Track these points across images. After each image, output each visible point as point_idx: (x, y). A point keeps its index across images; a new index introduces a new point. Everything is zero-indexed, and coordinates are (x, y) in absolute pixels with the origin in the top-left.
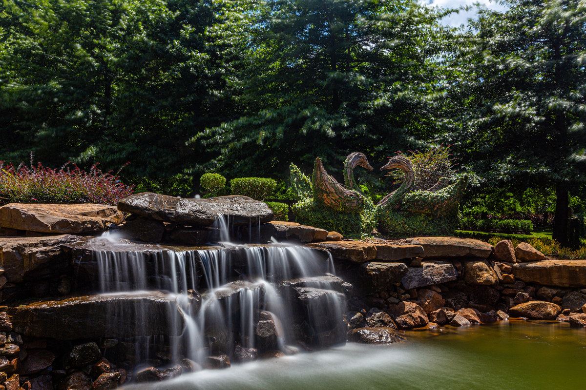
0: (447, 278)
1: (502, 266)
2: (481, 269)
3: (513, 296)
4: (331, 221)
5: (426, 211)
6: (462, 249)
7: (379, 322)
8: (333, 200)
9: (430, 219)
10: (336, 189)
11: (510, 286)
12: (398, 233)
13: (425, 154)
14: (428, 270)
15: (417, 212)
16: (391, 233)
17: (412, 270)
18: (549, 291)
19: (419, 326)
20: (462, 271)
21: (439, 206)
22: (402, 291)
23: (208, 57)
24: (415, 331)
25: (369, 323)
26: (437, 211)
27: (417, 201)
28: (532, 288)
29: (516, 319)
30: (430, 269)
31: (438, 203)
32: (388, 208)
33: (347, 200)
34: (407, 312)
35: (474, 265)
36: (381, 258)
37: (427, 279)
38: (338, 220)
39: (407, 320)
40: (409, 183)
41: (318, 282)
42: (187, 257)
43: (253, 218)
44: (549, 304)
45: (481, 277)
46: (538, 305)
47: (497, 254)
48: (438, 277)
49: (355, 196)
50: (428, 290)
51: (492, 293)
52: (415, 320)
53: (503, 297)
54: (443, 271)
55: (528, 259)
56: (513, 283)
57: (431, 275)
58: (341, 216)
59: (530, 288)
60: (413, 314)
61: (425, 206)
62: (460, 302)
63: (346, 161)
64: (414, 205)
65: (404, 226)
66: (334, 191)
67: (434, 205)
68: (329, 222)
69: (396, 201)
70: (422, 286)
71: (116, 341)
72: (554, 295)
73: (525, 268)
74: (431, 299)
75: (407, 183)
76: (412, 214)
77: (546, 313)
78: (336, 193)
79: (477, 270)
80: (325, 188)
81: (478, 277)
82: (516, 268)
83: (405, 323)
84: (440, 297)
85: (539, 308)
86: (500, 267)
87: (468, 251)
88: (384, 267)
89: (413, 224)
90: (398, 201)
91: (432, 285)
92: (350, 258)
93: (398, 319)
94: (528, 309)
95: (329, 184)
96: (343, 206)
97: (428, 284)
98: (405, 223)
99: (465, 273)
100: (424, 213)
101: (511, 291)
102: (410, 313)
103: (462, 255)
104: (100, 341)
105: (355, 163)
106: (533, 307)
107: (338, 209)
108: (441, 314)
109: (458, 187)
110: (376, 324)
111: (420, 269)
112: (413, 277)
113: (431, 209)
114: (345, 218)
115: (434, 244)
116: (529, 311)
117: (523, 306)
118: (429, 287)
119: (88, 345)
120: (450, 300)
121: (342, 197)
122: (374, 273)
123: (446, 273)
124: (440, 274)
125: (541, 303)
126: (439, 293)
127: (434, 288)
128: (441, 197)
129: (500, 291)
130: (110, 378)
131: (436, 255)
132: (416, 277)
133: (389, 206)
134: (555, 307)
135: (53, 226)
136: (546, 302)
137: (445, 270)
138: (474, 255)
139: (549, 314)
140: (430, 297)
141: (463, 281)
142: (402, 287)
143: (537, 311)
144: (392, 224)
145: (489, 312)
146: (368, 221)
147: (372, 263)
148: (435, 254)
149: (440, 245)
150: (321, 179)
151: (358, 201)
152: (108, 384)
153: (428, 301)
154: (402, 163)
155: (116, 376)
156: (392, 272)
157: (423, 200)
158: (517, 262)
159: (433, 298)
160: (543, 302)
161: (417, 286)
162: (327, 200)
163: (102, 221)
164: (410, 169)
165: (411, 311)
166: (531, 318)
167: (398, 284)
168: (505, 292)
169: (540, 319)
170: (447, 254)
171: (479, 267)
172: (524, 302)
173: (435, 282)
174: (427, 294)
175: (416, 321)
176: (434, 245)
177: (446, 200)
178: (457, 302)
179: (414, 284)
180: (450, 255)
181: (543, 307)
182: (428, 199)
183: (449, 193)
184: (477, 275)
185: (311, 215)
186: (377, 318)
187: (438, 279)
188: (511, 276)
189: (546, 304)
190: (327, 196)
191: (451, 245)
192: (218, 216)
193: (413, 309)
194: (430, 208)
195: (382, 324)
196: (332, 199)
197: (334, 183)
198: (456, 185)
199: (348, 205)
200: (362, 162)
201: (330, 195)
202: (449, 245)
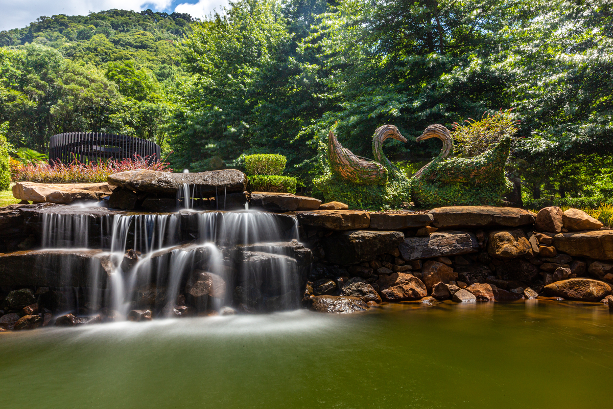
0: (458, 249)
1: (541, 236)
2: (502, 239)
3: (551, 272)
4: (349, 193)
5: (461, 179)
6: (484, 217)
7: (357, 292)
8: (349, 172)
9: (467, 188)
10: (350, 161)
11: (549, 260)
12: (430, 204)
13: (482, 121)
14: (435, 240)
15: (451, 181)
16: (423, 205)
17: (415, 239)
18: (600, 267)
19: (410, 298)
20: (484, 242)
21: (475, 173)
22: (401, 262)
23: (317, 67)
24: (404, 303)
25: (345, 292)
26: (474, 179)
27: (450, 169)
28: (580, 263)
29: (548, 298)
30: (438, 239)
31: (473, 171)
32: (422, 179)
33: (364, 172)
34: (398, 284)
35: (496, 235)
36: (376, 226)
37: (433, 249)
38: (357, 193)
39: (395, 292)
40: (445, 152)
41: (270, 247)
42: (132, 221)
43: (219, 186)
44: (592, 282)
45: (501, 248)
46: (578, 283)
47: (539, 223)
48: (447, 248)
49: (374, 167)
50: (434, 262)
51: (525, 267)
52: (405, 292)
53: (541, 273)
54: (454, 241)
55: (576, 227)
56: (554, 257)
57: (438, 246)
58: (360, 189)
59: (577, 263)
60: (404, 287)
61: (458, 175)
62: (477, 276)
63: (374, 135)
64: (446, 174)
65: (436, 197)
66: (348, 163)
67: (469, 172)
68: (347, 195)
69: (430, 171)
70: (427, 257)
71: (47, 289)
72: (606, 272)
73: (570, 239)
74: (436, 272)
75: (444, 151)
76: (447, 184)
77: (587, 293)
78: (351, 165)
79: (498, 240)
80: (339, 161)
81: (497, 248)
82: (558, 239)
83: (391, 294)
84: (451, 270)
85: (579, 286)
86: (538, 237)
87: (490, 219)
88: (371, 235)
89: (446, 194)
90: (433, 171)
91: (439, 256)
92: (324, 225)
93: (384, 291)
94: (564, 288)
95: (343, 157)
96: (360, 178)
97: (434, 254)
98: (437, 194)
99: (488, 244)
100: (459, 182)
101: (549, 266)
102: (401, 285)
103: (483, 224)
104: (34, 289)
105: (383, 135)
106: (571, 286)
107: (355, 182)
108: (441, 288)
109: (498, 151)
110: (353, 294)
111: (425, 239)
112: (416, 247)
113: (467, 177)
114: (365, 190)
115: (451, 212)
116: (565, 290)
117: (560, 283)
118: (436, 259)
119: (21, 291)
120: (465, 274)
121: (358, 169)
122: (357, 241)
123: (458, 244)
124: (451, 245)
125: (582, 281)
126: (448, 265)
127: (442, 259)
128: (477, 163)
129: (538, 266)
130: (28, 320)
131: (454, 224)
132: (419, 248)
133: (423, 177)
134: (601, 286)
135: (47, 197)
136: (589, 280)
137: (457, 240)
138: (497, 224)
139: (591, 294)
140: (436, 269)
141: (485, 253)
142: (401, 257)
143: (575, 290)
144: (424, 196)
145: (514, 289)
146: (395, 193)
147: (360, 231)
148: (452, 223)
149: (458, 214)
150: (334, 153)
151: (378, 172)
152: (25, 324)
153: (432, 273)
154: (438, 131)
155: (33, 318)
156: (380, 241)
157: (456, 168)
158: (562, 232)
159: (440, 270)
160: (585, 280)
161: (420, 257)
162: (345, 173)
163: (96, 194)
164: (446, 137)
165: (402, 283)
166: (567, 298)
167: (396, 254)
168: (542, 267)
169: (579, 299)
170: (466, 223)
171: (500, 237)
172: (562, 279)
173: (442, 253)
174: (432, 266)
175: (407, 294)
176: (450, 214)
177: (482, 166)
178: (473, 276)
179: (416, 255)
180: (469, 224)
181: (583, 286)
182: (461, 166)
183: (487, 158)
184: (497, 245)
185: (329, 189)
186: (355, 287)
187: (446, 250)
188: (551, 248)
189: (588, 281)
190: (342, 169)
191: (470, 213)
192: (183, 185)
193: (406, 280)
194: (465, 176)
195: (360, 294)
196: (347, 171)
197: (348, 156)
198: (496, 149)
199: (365, 176)
200: (393, 134)
201: (345, 167)
202: (467, 213)
